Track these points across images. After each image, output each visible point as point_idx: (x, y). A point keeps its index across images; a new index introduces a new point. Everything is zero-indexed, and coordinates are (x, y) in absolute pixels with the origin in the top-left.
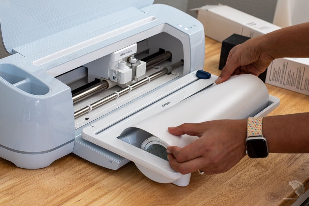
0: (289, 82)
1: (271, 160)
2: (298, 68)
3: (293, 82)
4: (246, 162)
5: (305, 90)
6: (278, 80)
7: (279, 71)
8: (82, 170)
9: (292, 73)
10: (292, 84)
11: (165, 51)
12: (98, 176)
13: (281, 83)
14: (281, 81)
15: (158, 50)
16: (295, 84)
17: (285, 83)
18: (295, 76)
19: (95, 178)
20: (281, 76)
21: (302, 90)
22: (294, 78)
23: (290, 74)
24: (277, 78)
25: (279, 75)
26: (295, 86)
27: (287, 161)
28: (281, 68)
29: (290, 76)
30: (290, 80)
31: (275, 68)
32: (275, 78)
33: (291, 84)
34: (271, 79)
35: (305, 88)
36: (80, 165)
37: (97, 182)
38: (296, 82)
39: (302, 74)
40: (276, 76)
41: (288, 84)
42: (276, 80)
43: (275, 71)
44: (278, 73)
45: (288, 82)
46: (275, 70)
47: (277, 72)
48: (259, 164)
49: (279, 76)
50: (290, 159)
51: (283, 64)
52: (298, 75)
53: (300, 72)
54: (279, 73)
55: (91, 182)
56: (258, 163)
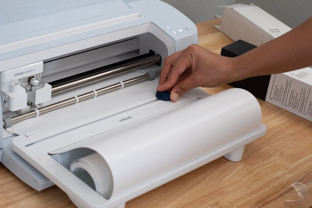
0: (292, 104)
1: (234, 201)
2: (302, 89)
3: (295, 104)
4: (203, 199)
5: (309, 115)
6: (280, 99)
7: (281, 89)
8: (5, 184)
9: (295, 94)
10: (295, 107)
11: (156, 53)
12: (20, 194)
13: (282, 104)
14: (283, 101)
15: (148, 52)
16: (298, 106)
17: (287, 104)
18: (298, 98)
19: (15, 196)
20: (283, 96)
21: (305, 114)
22: (297, 100)
23: (293, 94)
24: (279, 97)
25: (281, 93)
26: (297, 108)
27: (253, 205)
28: (284, 87)
29: (292, 96)
30: (292, 101)
31: (277, 86)
32: (276, 97)
33: (293, 106)
34: (272, 97)
35: (308, 113)
36: (7, 177)
37: (15, 202)
38: (299, 105)
39: (306, 96)
40: (278, 94)
41: (290, 106)
42: (278, 99)
43: (277, 89)
44: (279, 92)
45: (290, 102)
46: (277, 87)
47: (279, 90)
48: (218, 204)
49: (280, 95)
50: (259, 202)
51: (286, 82)
52: (302, 97)
53: (304, 94)
54: (281, 92)
55: (8, 201)
56: (216, 203)
